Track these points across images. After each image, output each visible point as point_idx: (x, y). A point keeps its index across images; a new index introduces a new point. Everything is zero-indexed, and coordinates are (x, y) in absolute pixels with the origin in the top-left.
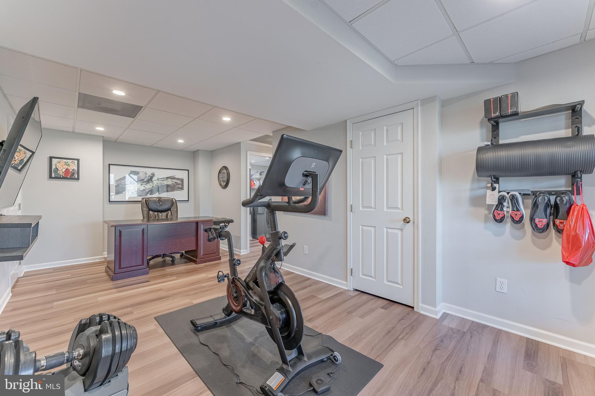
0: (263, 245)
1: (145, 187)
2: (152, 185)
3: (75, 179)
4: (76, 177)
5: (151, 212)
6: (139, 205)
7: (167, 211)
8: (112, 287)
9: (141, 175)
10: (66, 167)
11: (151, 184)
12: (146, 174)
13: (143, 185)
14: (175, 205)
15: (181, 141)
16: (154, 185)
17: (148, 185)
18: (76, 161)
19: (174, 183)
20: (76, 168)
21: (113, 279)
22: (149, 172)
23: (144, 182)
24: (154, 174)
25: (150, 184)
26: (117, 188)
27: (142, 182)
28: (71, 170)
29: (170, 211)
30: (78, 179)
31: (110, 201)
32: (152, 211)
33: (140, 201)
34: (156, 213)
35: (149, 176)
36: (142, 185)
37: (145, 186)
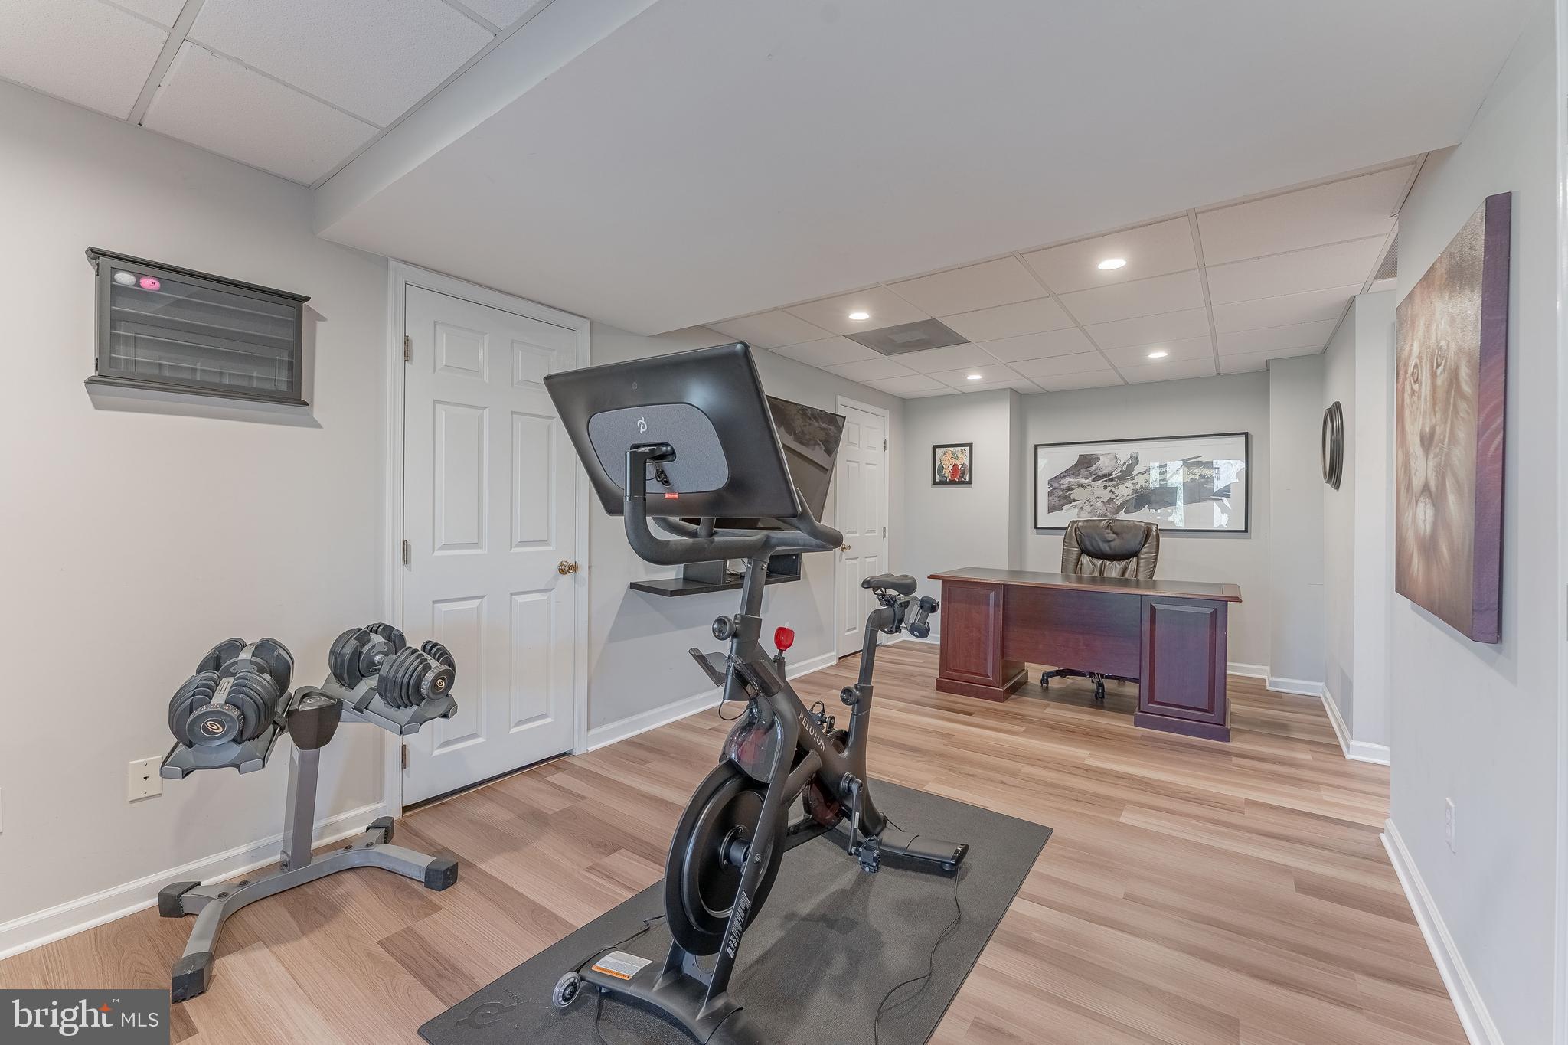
0: (781, 652)
1: (1113, 492)
2: (1132, 487)
3: (965, 483)
4: (967, 480)
5: (1086, 560)
6: (1060, 538)
7: (1128, 559)
8: (933, 702)
9: (1104, 462)
10: (953, 461)
11: (1129, 484)
12: (1116, 457)
13: (1109, 489)
14: (1151, 541)
15: (1158, 355)
16: (1138, 487)
17: (1122, 487)
18: (967, 448)
19: (1197, 477)
20: (967, 462)
21: (941, 686)
22: (1124, 452)
23: (1111, 480)
24: (1137, 458)
25: (1126, 485)
26: (1051, 498)
27: (1106, 481)
28: (960, 466)
29: (1135, 559)
30: (970, 482)
31: (1036, 528)
32: (1089, 554)
33: (1065, 529)
34: (1099, 562)
35: (1125, 463)
36: (1105, 487)
37: (1113, 489)
